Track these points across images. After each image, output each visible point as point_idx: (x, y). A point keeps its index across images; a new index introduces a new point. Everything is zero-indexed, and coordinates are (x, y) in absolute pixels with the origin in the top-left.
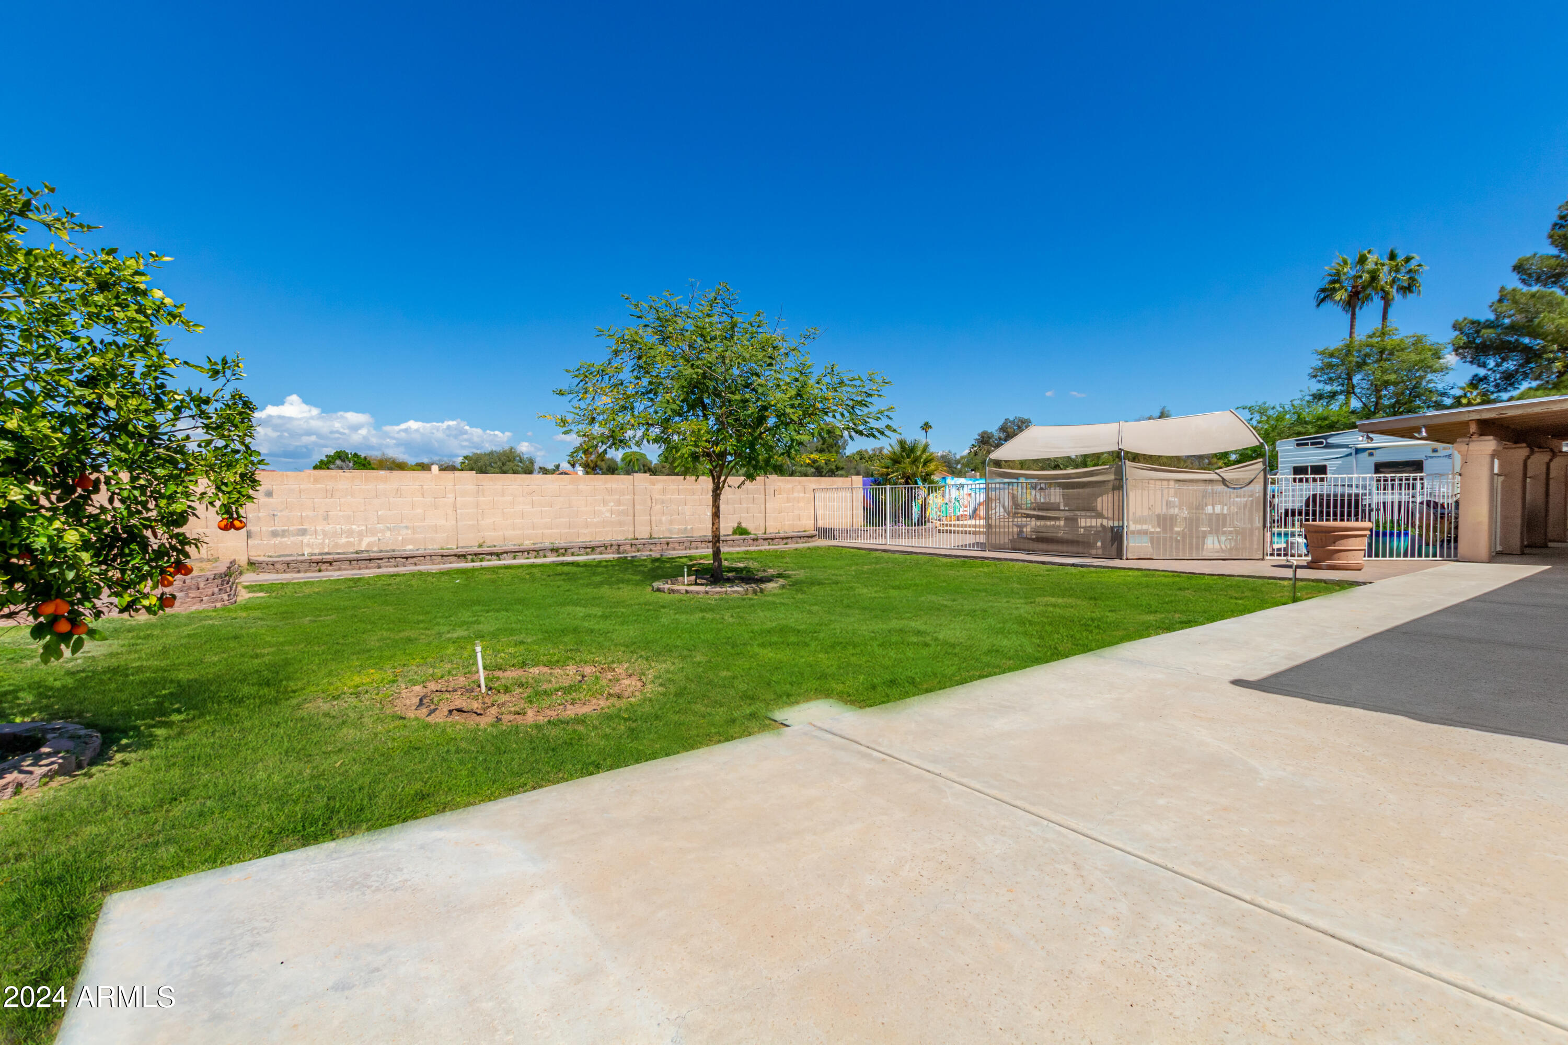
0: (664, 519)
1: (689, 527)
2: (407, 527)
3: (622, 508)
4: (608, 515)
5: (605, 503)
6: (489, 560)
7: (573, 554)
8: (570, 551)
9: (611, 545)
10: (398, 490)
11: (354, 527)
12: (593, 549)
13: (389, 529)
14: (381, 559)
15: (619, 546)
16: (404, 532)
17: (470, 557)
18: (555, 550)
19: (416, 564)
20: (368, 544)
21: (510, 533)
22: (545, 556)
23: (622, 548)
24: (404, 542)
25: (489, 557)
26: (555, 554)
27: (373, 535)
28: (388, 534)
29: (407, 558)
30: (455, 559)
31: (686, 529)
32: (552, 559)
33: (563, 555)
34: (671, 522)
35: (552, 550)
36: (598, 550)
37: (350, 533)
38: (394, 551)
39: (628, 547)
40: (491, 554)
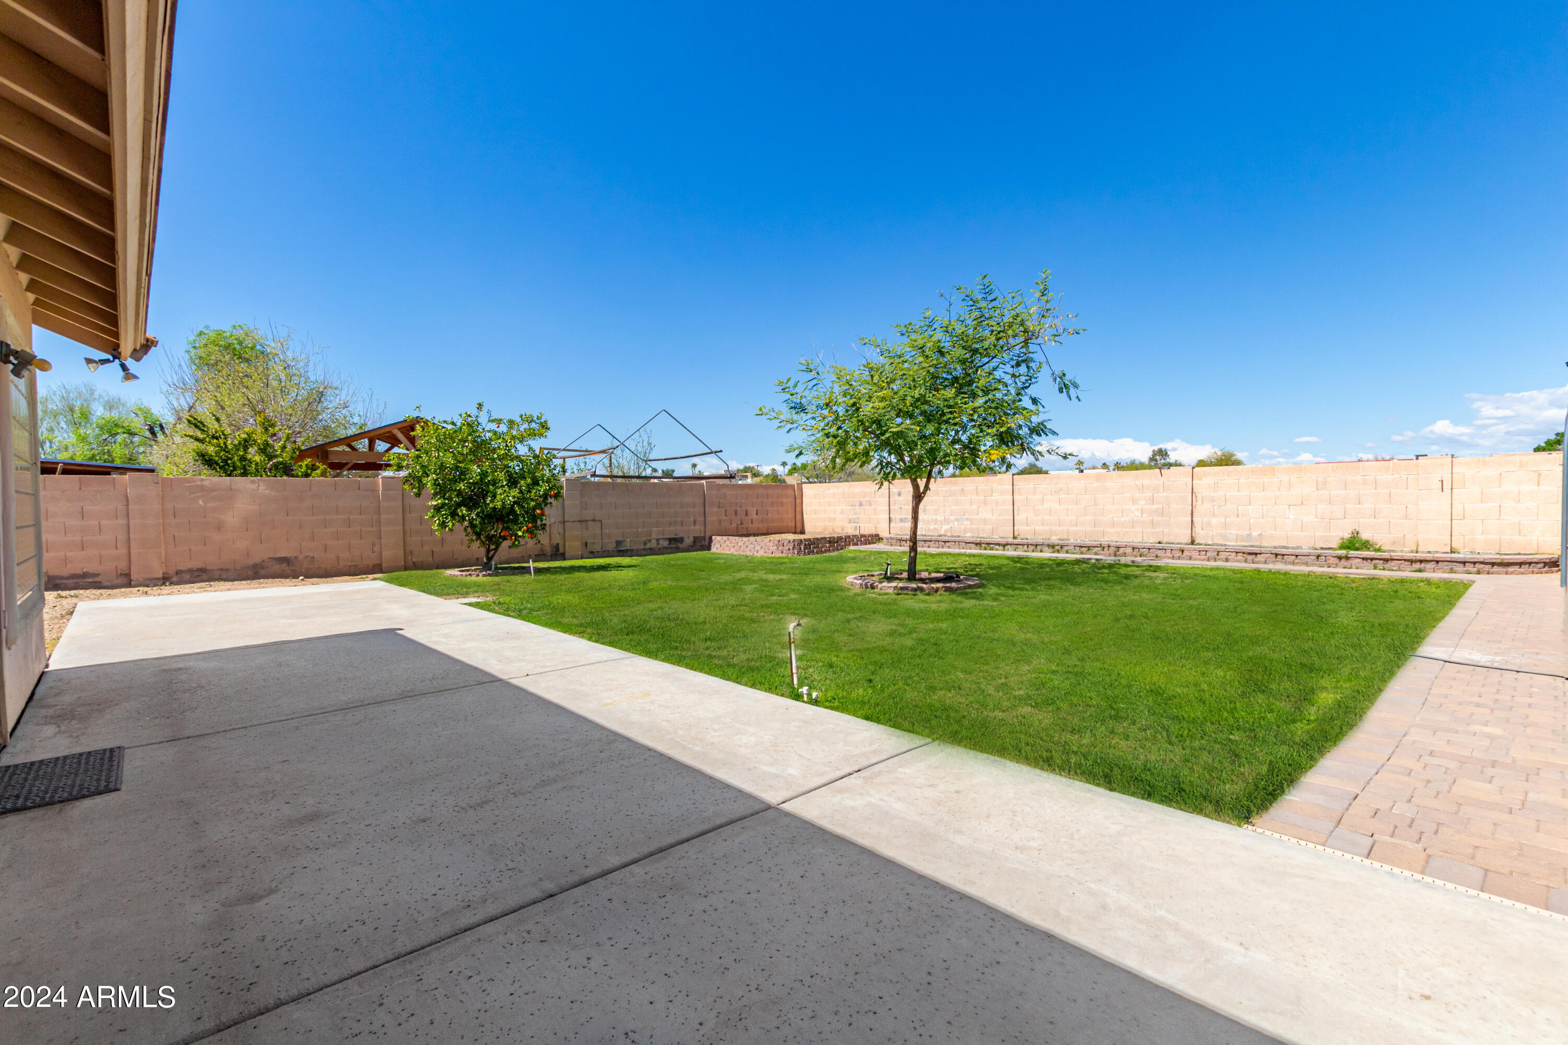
0: (1214, 521)
1: (1255, 534)
2: (967, 519)
3: (1155, 507)
4: (1138, 514)
5: (1135, 501)
6: (997, 550)
7: (1067, 552)
8: (1065, 548)
9: (1109, 546)
10: (963, 490)
11: (938, 517)
12: (1089, 548)
13: (957, 520)
14: (931, 541)
15: (1118, 548)
16: (966, 522)
17: (983, 545)
18: (1052, 546)
19: (949, 547)
20: (945, 531)
21: (1039, 528)
22: (1041, 551)
23: (1121, 550)
24: (965, 530)
25: (998, 547)
26: (1051, 550)
27: (948, 523)
28: (956, 523)
29: (945, 542)
30: (973, 546)
31: (1249, 535)
32: (1047, 554)
33: (1058, 551)
34: (1226, 526)
35: (1048, 546)
36: (1095, 550)
37: (936, 521)
38: (959, 537)
39: (1129, 550)
40: (999, 544)
